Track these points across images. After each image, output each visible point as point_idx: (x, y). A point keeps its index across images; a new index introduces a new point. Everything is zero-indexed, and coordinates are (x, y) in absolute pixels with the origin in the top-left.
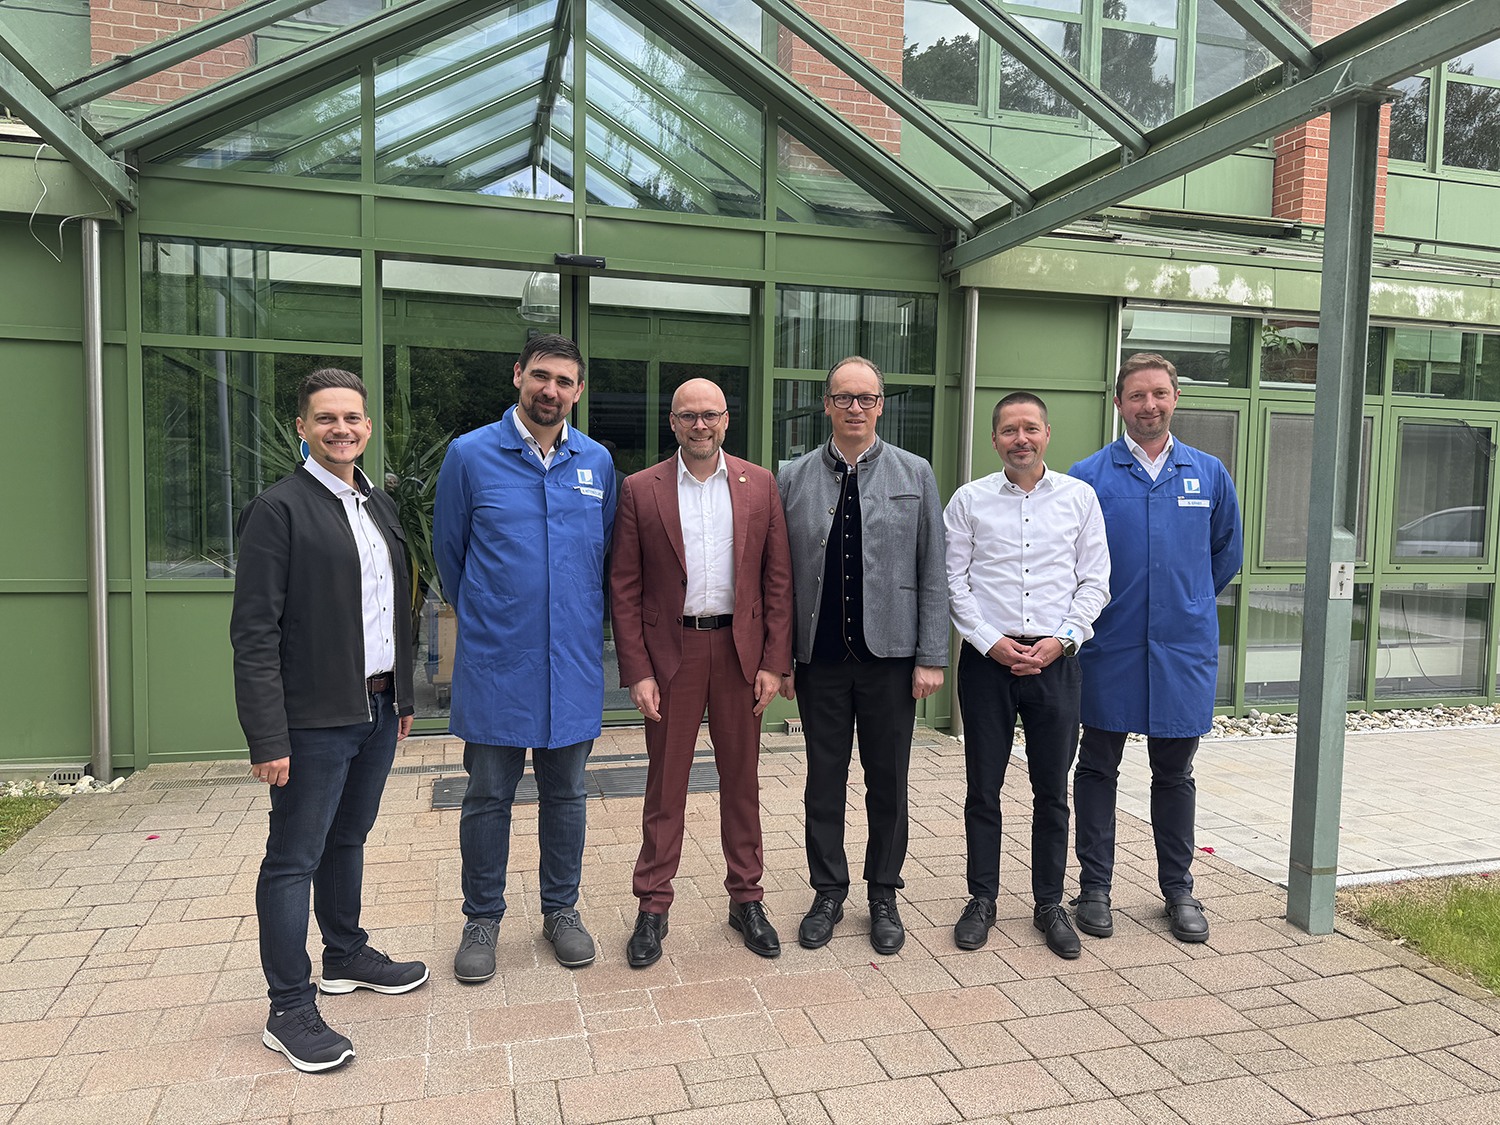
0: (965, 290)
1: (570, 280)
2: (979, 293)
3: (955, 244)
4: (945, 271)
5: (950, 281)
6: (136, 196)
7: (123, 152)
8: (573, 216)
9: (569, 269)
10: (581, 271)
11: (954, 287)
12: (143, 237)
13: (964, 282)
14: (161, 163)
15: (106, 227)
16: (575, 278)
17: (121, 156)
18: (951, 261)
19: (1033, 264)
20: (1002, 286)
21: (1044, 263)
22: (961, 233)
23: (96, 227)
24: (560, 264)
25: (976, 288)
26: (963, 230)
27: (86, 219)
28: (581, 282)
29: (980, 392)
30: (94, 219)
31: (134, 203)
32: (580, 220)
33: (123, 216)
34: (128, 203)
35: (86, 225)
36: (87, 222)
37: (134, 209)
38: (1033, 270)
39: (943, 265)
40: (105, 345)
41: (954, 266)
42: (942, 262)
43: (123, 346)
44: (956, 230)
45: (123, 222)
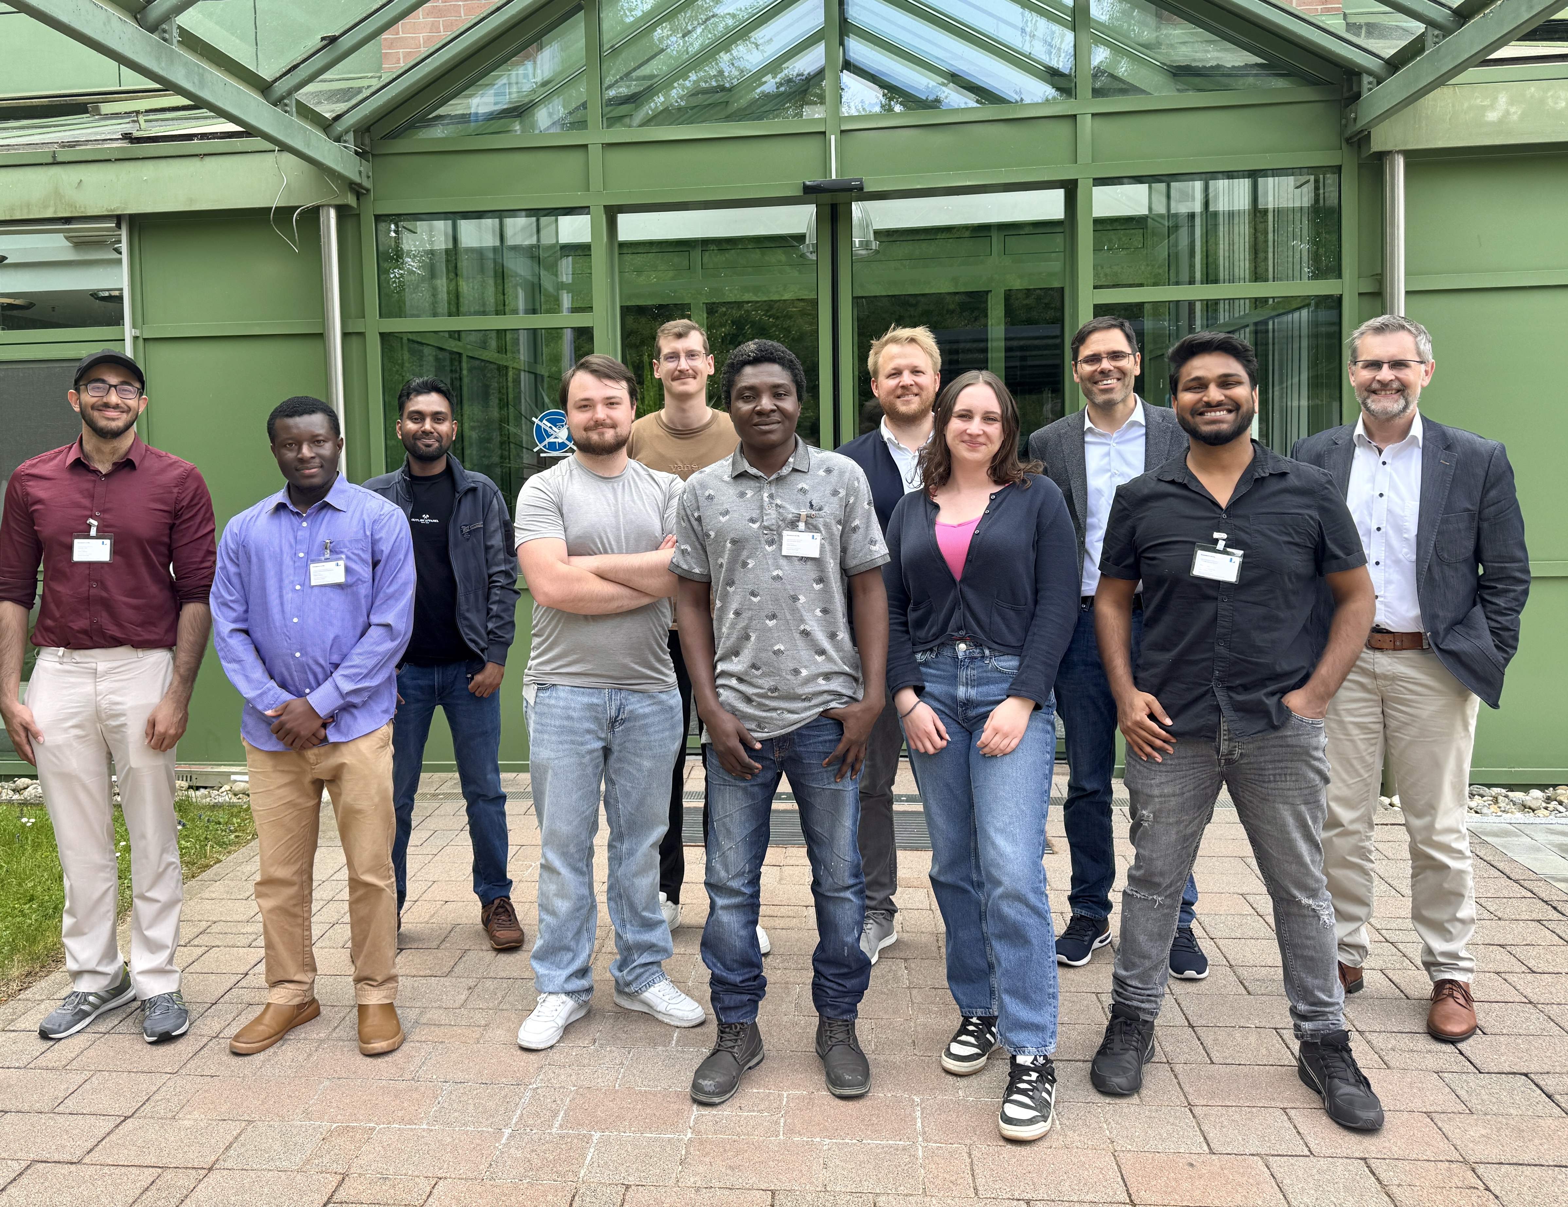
0: (1382, 157)
1: (827, 210)
2: (1405, 159)
3: (1358, 95)
4: (1348, 133)
5: (1359, 147)
6: (368, 177)
7: (352, 133)
8: (824, 133)
10: (841, 197)
11: (1364, 155)
12: (378, 218)
13: (1377, 145)
14: (394, 138)
15: (343, 212)
16: (834, 207)
17: (350, 137)
18: (1355, 119)
19: (1492, 107)
20: (1440, 144)
21: (1512, 102)
22: (1366, 79)
23: (333, 213)
24: (810, 193)
25: (1398, 152)
26: (1370, 73)
27: (323, 206)
28: (841, 209)
29: (1415, 298)
30: (330, 206)
31: (366, 183)
32: (833, 137)
33: (358, 199)
34: (360, 185)
35: (323, 212)
36: (325, 209)
37: (368, 190)
38: (1492, 116)
39: (1346, 126)
40: (345, 335)
41: (1360, 125)
42: (1344, 121)
43: (361, 334)
44: (1359, 74)
45: (359, 204)
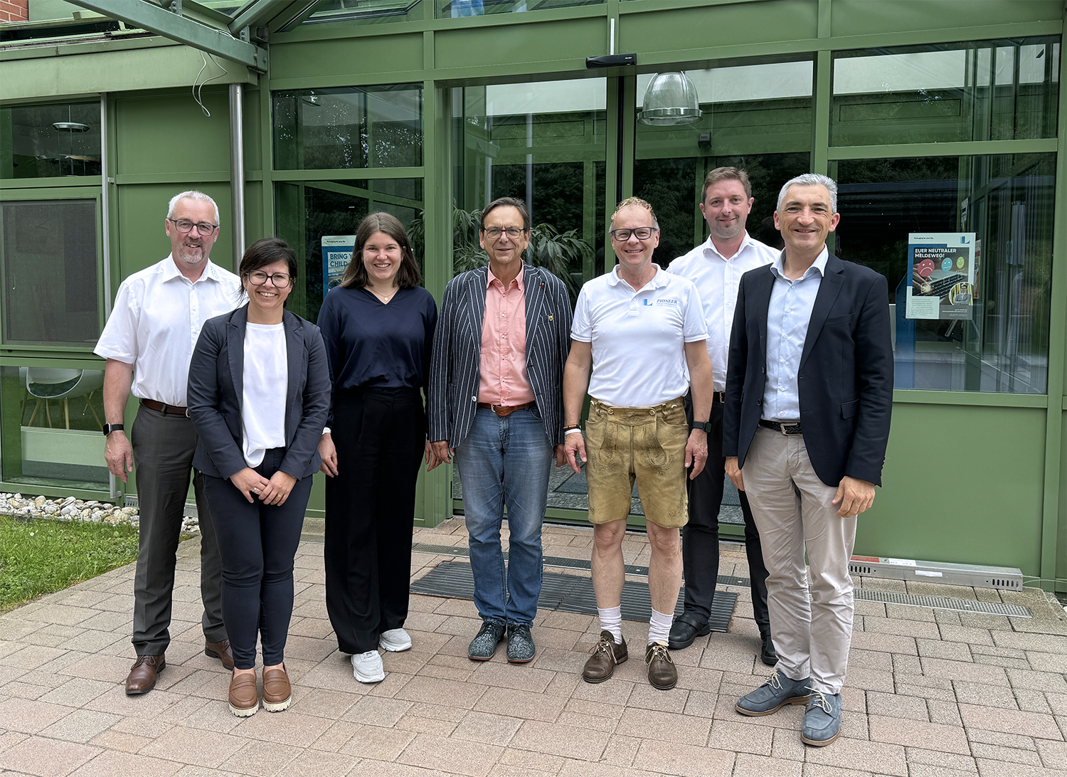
1: (616, 83)
6: (264, 62)
7: (247, 28)
8: (606, 17)
9: (615, 71)
12: (274, 93)
14: (285, 31)
16: (621, 80)
17: (246, 31)
23: (239, 90)
24: (595, 67)
27: (231, 84)
28: (627, 82)
30: (237, 84)
32: (613, 20)
35: (231, 89)
36: (232, 86)
40: (246, 182)
43: (259, 182)
45: (259, 82)
